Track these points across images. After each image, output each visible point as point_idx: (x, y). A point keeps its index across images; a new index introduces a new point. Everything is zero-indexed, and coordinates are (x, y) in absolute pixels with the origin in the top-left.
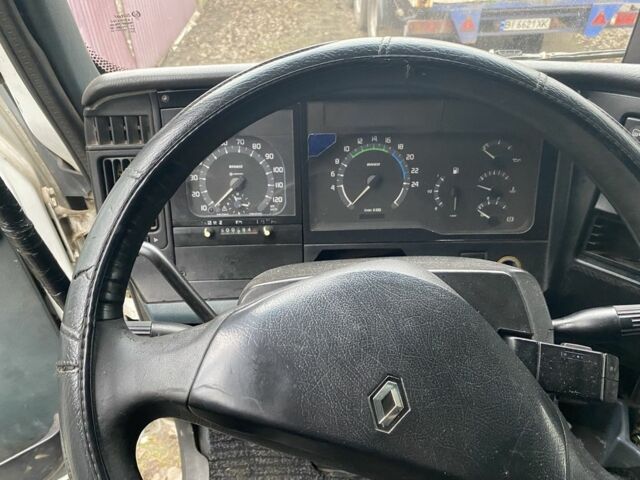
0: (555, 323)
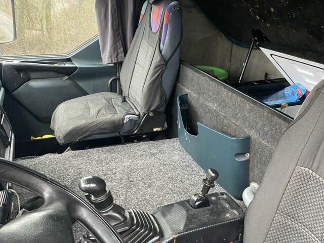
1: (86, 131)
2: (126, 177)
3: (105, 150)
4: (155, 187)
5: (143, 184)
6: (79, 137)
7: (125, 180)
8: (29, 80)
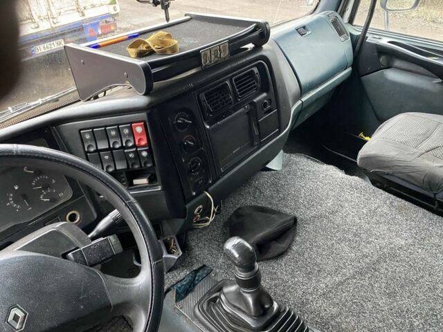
0: (90, 236)
1: (388, 167)
2: (375, 258)
3: (396, 203)
4: (395, 304)
5: (384, 285)
6: (377, 168)
7: (368, 261)
8: (388, 67)
